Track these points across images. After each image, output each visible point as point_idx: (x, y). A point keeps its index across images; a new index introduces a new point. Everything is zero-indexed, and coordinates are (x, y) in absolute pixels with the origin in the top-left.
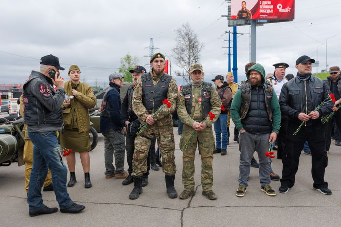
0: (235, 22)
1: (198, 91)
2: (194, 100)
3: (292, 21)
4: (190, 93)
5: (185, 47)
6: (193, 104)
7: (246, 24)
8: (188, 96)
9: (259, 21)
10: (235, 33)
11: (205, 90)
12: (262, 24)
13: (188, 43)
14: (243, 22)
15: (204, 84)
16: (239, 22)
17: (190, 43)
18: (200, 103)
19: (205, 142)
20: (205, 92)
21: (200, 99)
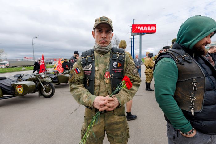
0: (134, 34)
1: (105, 60)
2: (97, 75)
3: (155, 33)
4: (92, 62)
5: (115, 44)
6: (97, 82)
7: (138, 35)
8: (89, 67)
9: (143, 33)
10: (133, 39)
11: (114, 60)
12: (144, 34)
13: (116, 42)
14: (137, 34)
15: (112, 50)
16: (135, 34)
17: (117, 42)
18: (108, 81)
19: (117, 135)
20: (115, 63)
21: (107, 75)
